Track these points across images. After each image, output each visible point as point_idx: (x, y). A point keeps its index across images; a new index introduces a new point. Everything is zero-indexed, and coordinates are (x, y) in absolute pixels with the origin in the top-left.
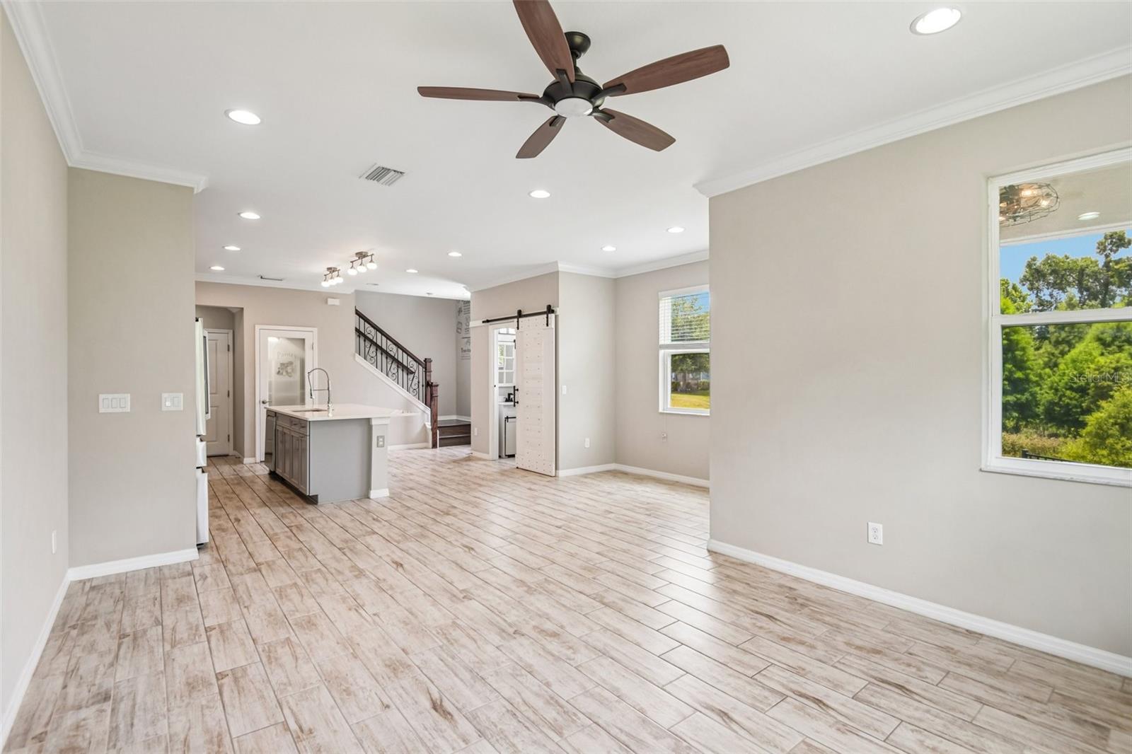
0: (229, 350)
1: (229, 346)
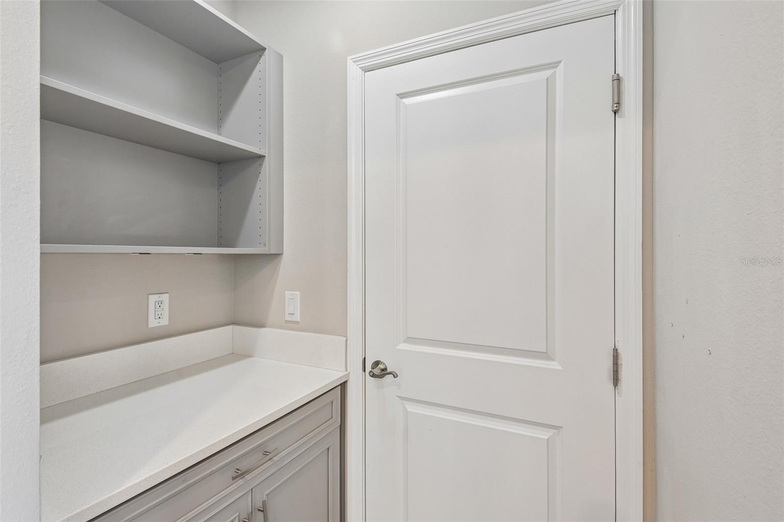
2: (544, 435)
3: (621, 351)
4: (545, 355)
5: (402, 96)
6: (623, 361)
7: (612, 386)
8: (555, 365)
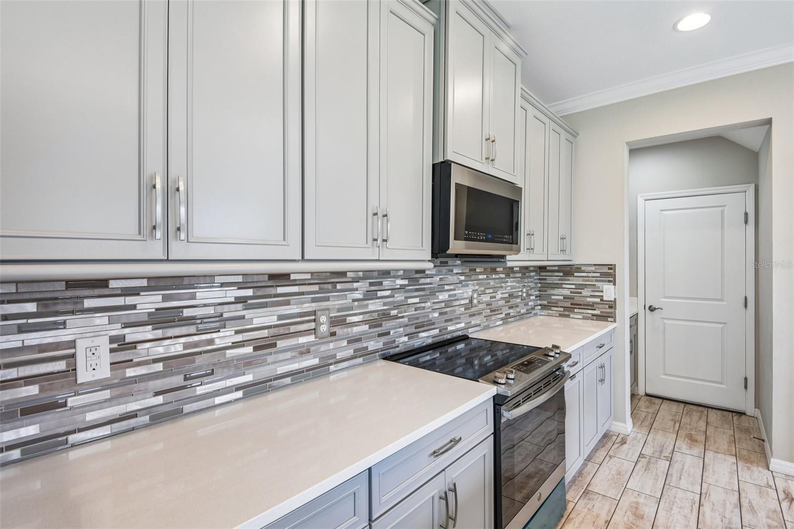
0: (746, 222)
1: (746, 214)
2: (721, 326)
3: (748, 297)
4: (721, 300)
5: (662, 210)
6: (749, 300)
7: (744, 309)
8: (724, 303)
